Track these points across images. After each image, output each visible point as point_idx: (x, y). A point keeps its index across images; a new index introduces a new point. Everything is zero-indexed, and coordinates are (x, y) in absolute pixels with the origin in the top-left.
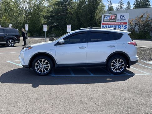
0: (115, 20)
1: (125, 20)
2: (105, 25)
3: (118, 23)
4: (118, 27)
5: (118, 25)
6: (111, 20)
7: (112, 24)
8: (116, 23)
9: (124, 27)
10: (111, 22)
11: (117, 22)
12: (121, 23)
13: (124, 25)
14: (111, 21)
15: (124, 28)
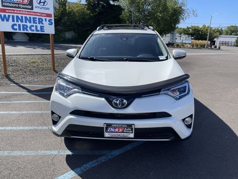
0: (30, 7)
1: (48, 9)
2: (7, 14)
3: (37, 13)
4: (37, 20)
5: (37, 17)
6: (23, 5)
7: (24, 12)
8: (33, 12)
9: (48, 22)
10: (23, 8)
11: (35, 10)
12: (42, 13)
13: (48, 19)
14: (21, 6)
15: (49, 24)
